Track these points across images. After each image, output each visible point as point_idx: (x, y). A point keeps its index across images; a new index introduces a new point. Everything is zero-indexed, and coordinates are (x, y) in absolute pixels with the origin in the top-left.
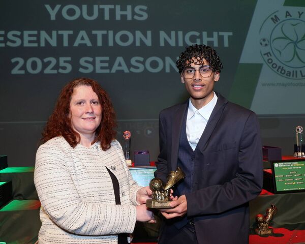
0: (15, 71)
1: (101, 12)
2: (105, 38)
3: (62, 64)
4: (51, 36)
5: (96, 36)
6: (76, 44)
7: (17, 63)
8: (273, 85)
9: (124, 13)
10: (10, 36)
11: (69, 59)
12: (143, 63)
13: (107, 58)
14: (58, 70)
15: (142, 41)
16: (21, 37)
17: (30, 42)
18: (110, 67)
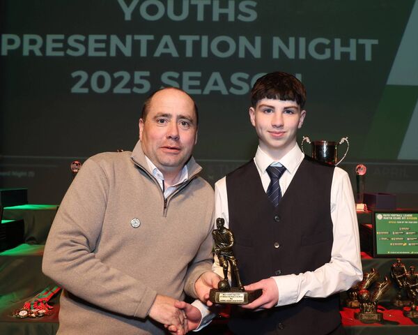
0: (77, 89)
1: (193, 9)
2: (197, 45)
3: (137, 80)
4: (124, 42)
5: (184, 42)
6: (157, 54)
7: (79, 78)
9: (224, 11)
10: (71, 41)
11: (147, 74)
12: (248, 81)
13: (198, 74)
14: (132, 89)
15: (247, 50)
16: (86, 43)
17: (97, 50)
18: (202, 87)
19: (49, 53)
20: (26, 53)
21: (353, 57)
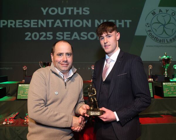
0: (27, 39)
1: (67, 10)
2: (69, 23)
3: (48, 35)
4: (43, 22)
5: (64, 22)
6: (55, 26)
7: (28, 35)
8: (152, 46)
9: (78, 11)
10: (25, 22)
11: (51, 33)
12: (87, 35)
13: (69, 33)
14: (46, 38)
15: (86, 24)
16: (30, 23)
17: (34, 25)
18: (71, 37)
19: (17, 26)
20: (9, 26)
21: (123, 26)
